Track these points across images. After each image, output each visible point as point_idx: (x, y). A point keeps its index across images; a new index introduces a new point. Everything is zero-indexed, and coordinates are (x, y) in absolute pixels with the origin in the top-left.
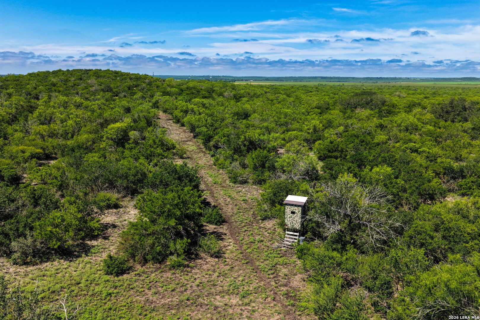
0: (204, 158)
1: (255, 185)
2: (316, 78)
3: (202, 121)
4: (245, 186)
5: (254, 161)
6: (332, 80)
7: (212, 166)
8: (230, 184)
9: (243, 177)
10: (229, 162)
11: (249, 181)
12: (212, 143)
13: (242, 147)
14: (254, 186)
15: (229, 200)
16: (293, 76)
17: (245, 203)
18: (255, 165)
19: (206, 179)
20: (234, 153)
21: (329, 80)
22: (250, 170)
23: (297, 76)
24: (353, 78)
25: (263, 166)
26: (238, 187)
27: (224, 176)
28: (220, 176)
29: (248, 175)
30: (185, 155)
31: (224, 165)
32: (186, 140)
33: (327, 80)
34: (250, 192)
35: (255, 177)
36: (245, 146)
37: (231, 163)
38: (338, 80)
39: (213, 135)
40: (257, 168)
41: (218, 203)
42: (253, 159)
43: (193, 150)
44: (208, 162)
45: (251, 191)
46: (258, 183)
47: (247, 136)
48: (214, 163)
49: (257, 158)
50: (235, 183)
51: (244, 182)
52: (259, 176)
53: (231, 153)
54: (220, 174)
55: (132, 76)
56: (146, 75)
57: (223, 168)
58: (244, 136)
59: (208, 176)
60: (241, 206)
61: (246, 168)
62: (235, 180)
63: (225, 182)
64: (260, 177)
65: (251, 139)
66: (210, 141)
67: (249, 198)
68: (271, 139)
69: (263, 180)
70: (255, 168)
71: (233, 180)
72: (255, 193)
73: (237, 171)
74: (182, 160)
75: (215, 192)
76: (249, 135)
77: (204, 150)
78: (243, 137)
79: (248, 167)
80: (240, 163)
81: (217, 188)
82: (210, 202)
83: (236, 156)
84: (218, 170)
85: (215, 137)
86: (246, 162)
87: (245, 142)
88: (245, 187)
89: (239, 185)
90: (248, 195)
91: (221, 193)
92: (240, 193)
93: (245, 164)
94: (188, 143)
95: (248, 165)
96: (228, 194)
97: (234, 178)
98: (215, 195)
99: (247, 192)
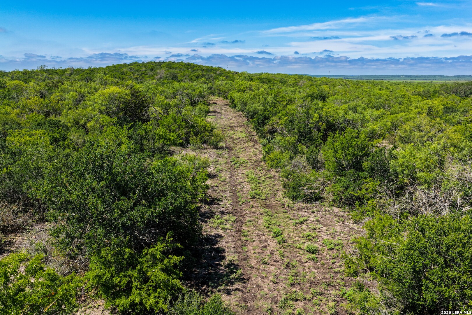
0: (252, 150)
1: (338, 207)
2: (399, 76)
3: (259, 98)
4: (316, 206)
5: (337, 155)
6: (417, 78)
7: (260, 162)
8: (285, 199)
9: (311, 188)
10: (288, 157)
11: (325, 195)
12: (267, 127)
13: (313, 131)
14: (336, 209)
15: (273, 244)
16: (374, 74)
17: (313, 260)
18: (339, 163)
19: (239, 187)
20: (299, 141)
21: (414, 79)
22: (328, 173)
23: (378, 75)
24: (442, 76)
25: (357, 166)
26: (300, 209)
27: (276, 183)
28: (269, 181)
29: (323, 183)
30: (222, 144)
31: (280, 162)
32: (236, 125)
33: (412, 79)
34: (326, 225)
35: (338, 188)
36: (319, 130)
37: (291, 158)
38: (424, 79)
39: (270, 116)
40: (343, 169)
41: (242, 256)
42: (336, 152)
43: (240, 138)
44: (256, 155)
45: (329, 222)
46: (344, 203)
47: (324, 113)
48: (264, 157)
49: (343, 149)
50: (294, 198)
51: (316, 198)
52: (347, 188)
53: (293, 139)
54: (270, 178)
55: (204, 68)
56: (219, 67)
57: (277, 167)
58: (318, 113)
59: (246, 180)
60: (300, 269)
61: (320, 168)
62: (295, 194)
63: (275, 195)
64: (350, 191)
65: (331, 120)
66: (264, 124)
67: (324, 244)
68: (367, 118)
69: (358, 198)
70: (340, 170)
71: (292, 193)
72: (338, 229)
73: (300, 174)
74: (215, 150)
75: (248, 219)
76: (326, 113)
77: (256, 138)
78: (316, 115)
79: (324, 168)
80: (308, 159)
81: (253, 209)
82: (224, 250)
83: (301, 147)
84: (269, 171)
85: (273, 118)
86: (321, 157)
87: (320, 124)
88: (315, 209)
89: (303, 205)
90: (322, 234)
91: (261, 221)
92: (304, 226)
93: (318, 161)
94: (237, 129)
95: (323, 164)
96: (275, 229)
97: (294, 188)
98: (245, 228)
99: (319, 226)
